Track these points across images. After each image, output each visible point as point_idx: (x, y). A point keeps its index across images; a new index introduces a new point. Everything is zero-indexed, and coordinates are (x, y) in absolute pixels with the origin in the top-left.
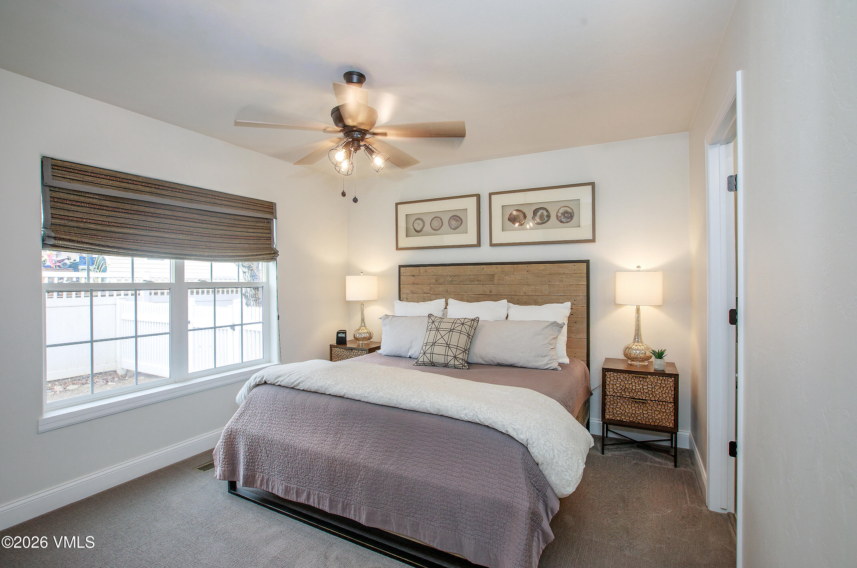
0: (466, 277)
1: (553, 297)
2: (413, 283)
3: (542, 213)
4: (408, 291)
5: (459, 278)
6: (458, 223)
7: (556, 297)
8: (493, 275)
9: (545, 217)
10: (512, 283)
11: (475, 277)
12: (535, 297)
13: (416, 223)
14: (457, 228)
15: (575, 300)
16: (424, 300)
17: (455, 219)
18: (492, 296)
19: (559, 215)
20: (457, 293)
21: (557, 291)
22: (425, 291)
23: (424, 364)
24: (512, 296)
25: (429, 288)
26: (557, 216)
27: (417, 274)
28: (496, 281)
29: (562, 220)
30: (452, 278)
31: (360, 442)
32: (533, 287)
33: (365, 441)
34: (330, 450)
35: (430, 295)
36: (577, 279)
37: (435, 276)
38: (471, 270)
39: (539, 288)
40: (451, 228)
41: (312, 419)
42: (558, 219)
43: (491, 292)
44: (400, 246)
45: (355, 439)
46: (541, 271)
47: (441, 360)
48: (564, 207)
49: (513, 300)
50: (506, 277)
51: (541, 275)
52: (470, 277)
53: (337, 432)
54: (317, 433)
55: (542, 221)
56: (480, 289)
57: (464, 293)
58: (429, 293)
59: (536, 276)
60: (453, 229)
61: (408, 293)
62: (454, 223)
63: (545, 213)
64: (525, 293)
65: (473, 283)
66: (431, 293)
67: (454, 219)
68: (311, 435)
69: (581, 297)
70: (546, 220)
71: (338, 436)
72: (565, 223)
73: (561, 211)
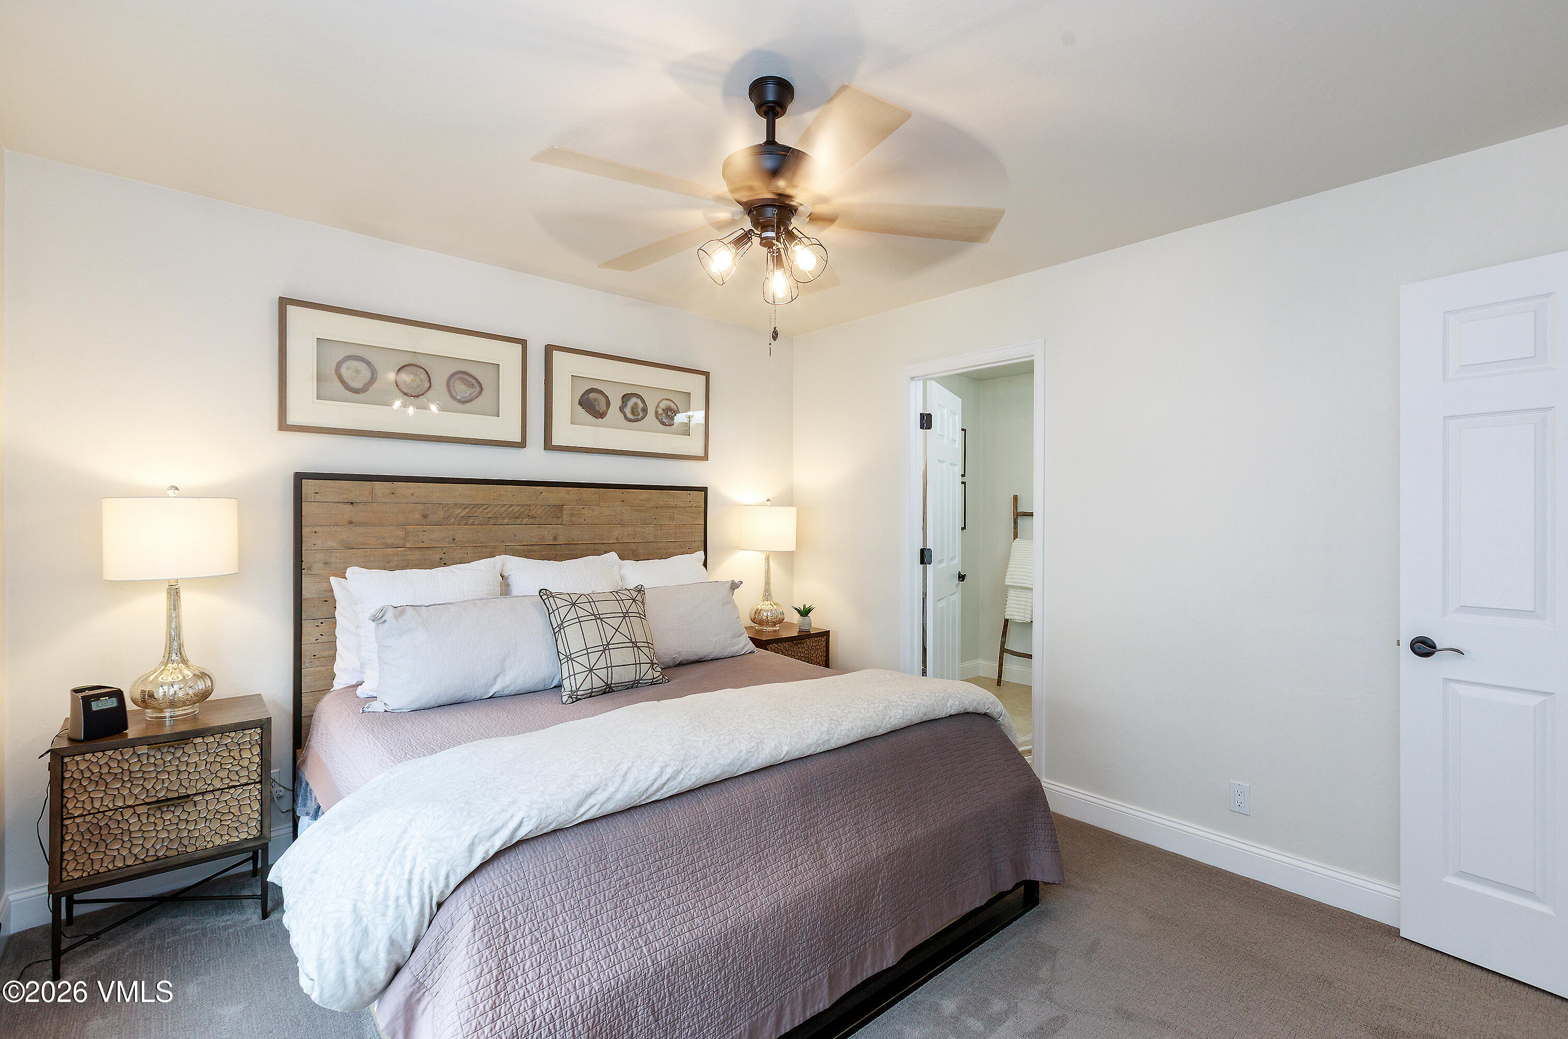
0: (504, 509)
1: (660, 545)
2: (351, 523)
3: (636, 403)
4: (331, 543)
5: (486, 511)
6: (472, 390)
7: (665, 545)
8: (560, 507)
9: (639, 410)
10: (596, 522)
11: (522, 510)
12: (633, 546)
13: (348, 368)
14: (471, 400)
15: (689, 548)
16: (389, 565)
17: (466, 380)
18: (558, 546)
19: (660, 411)
20: (481, 543)
21: (666, 535)
22: (389, 541)
23: (591, 694)
24: (596, 546)
25: (401, 533)
26: (657, 412)
27: (362, 499)
28: (566, 519)
29: (664, 420)
30: (467, 510)
31: (855, 824)
32: (631, 529)
33: (862, 817)
34: (819, 874)
35: (406, 551)
36: (692, 515)
37: (420, 505)
38: (513, 496)
39: (639, 529)
40: (454, 398)
41: (740, 843)
42: (657, 418)
43: (555, 539)
44: (293, 418)
45: (843, 826)
46: (644, 502)
47: (627, 675)
48: (666, 399)
49: (597, 552)
50: (585, 511)
51: (644, 508)
52: (510, 509)
53: (808, 835)
54: (768, 865)
55: (635, 417)
56: (532, 534)
57: (499, 544)
58: (401, 546)
59: (636, 510)
60: (460, 401)
61: (330, 550)
62: (461, 389)
63: (641, 405)
64: (617, 539)
65: (518, 521)
66: (408, 546)
67: (461, 379)
68: (759, 876)
69: (697, 543)
70: (640, 416)
71: (812, 841)
72: (667, 425)
73: (663, 405)
